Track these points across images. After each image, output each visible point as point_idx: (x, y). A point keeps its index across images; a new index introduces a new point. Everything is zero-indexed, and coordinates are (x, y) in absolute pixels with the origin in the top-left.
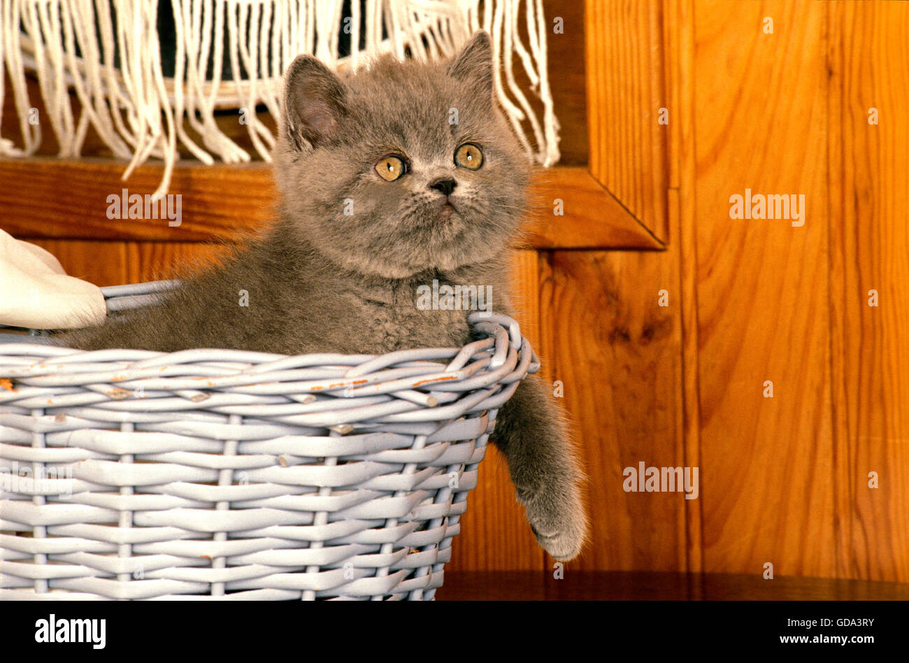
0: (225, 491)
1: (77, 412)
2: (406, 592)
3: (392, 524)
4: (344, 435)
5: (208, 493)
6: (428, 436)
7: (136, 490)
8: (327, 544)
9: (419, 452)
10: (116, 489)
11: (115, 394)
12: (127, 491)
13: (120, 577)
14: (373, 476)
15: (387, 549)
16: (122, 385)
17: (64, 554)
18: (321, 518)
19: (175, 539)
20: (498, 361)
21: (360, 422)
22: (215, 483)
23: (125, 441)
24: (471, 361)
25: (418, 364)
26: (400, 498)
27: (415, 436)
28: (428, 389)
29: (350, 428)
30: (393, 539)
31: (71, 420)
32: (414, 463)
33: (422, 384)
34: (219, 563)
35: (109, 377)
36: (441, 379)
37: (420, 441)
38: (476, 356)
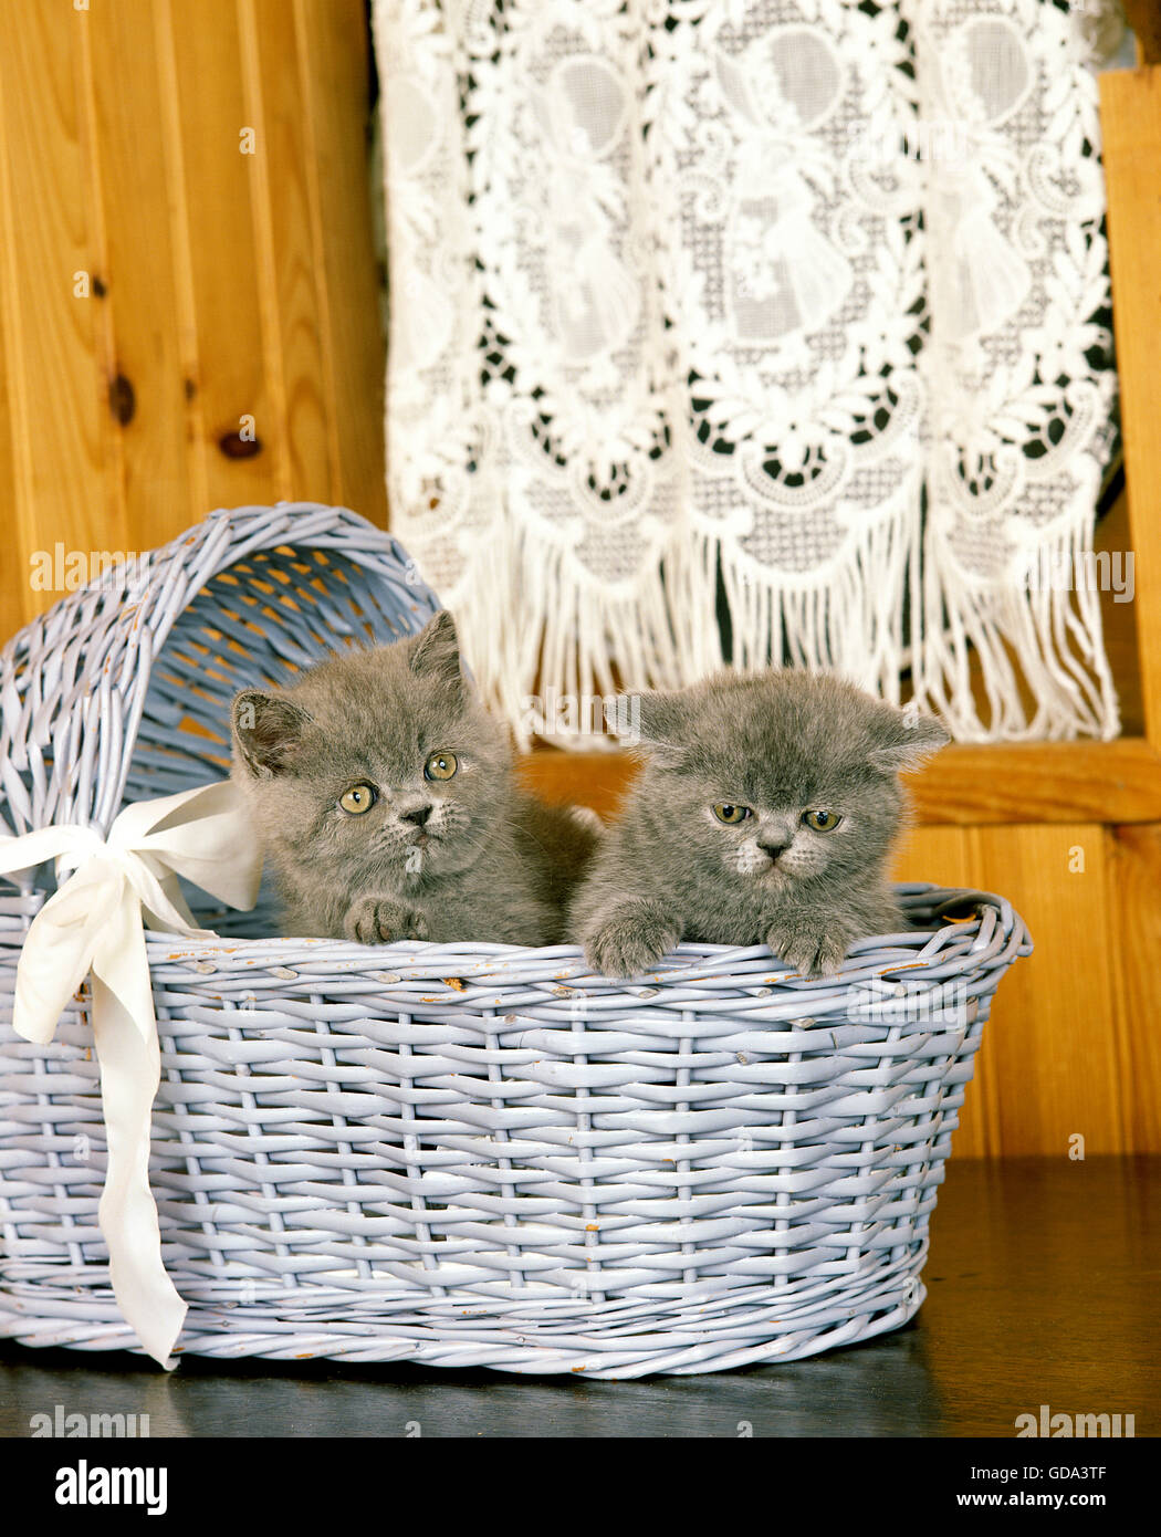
0: (685, 1091)
1: (527, 1011)
2: (897, 1191)
3: (871, 1121)
4: (806, 1030)
5: (665, 1093)
6: (903, 1027)
7: (592, 1092)
8: (798, 1144)
9: (894, 1045)
10: (572, 1093)
11: (561, 992)
12: (582, 1093)
13: (582, 1182)
14: (843, 1072)
15: (868, 1148)
16: (567, 982)
17: (527, 1158)
18: (789, 1117)
19: (637, 1142)
20: (980, 945)
21: (824, 1015)
22: (673, 1083)
23: (577, 1041)
24: (946, 946)
25: (887, 950)
26: (878, 1094)
27: (890, 1028)
28: (897, 977)
29: (811, 1022)
30: (874, 1136)
31: (521, 1021)
32: (889, 1057)
33: (888, 973)
34: (683, 1166)
35: (553, 974)
36: (909, 966)
37: (895, 1033)
38: (953, 941)
